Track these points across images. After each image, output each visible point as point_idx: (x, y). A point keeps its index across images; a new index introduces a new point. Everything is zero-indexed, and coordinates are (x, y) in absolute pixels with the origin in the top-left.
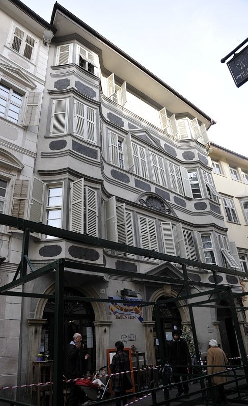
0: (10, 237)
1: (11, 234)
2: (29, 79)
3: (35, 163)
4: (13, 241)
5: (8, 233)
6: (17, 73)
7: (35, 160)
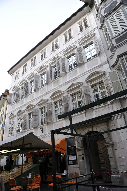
0: (112, 104)
1: (111, 103)
2: (90, 35)
3: (109, 65)
4: (114, 105)
5: (110, 103)
6: (86, 38)
7: (109, 63)
